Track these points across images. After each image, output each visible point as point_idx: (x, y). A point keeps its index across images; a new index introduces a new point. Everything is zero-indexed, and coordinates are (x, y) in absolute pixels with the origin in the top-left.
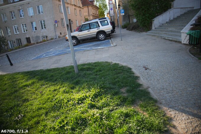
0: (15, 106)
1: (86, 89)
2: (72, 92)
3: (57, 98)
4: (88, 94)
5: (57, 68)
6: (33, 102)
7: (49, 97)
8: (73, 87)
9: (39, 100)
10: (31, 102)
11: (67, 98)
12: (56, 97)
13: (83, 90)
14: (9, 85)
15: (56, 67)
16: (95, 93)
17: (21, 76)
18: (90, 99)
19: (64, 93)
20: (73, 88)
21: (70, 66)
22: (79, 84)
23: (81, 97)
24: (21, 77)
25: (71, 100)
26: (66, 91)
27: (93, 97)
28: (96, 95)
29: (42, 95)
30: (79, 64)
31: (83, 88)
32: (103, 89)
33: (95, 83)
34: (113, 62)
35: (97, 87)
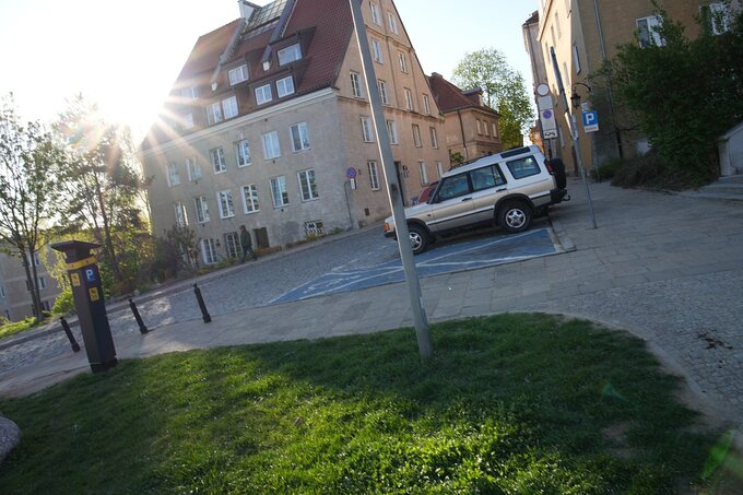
0: (212, 463)
1: (464, 420)
2: (410, 429)
3: (356, 449)
4: (468, 442)
5: (356, 336)
6: (272, 456)
7: (326, 440)
8: (414, 409)
9: (292, 453)
10: (265, 456)
11: (392, 453)
12: (349, 446)
13: (449, 424)
14: (198, 389)
15: (351, 333)
16: (499, 438)
17: (236, 358)
18: (480, 460)
19: (381, 430)
20: (411, 414)
21: (401, 330)
22: (433, 399)
23: (444, 452)
24: (236, 363)
25: (405, 459)
26: (388, 424)
27: (489, 454)
28: (502, 446)
29: (303, 432)
30: (433, 322)
31: (450, 418)
32: (529, 426)
33: (497, 398)
34: (564, 313)
35: (506, 415)
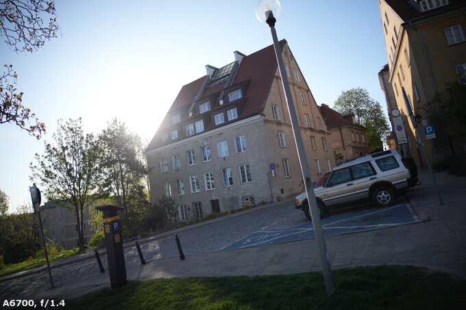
15: (276, 274)
17: (201, 287)
21: (311, 273)
24: (201, 290)
